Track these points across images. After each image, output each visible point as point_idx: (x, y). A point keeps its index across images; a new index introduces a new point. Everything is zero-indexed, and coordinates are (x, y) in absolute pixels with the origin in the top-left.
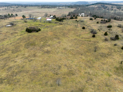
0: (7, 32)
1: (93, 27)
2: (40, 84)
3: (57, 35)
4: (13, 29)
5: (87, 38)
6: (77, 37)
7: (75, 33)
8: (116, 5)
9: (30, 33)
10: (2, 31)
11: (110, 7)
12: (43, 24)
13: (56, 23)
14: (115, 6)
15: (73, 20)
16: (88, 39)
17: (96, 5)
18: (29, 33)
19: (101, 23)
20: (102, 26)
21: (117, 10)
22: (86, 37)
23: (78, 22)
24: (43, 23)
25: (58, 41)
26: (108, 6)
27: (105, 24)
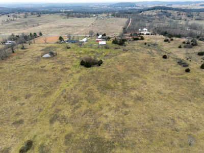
0: (53, 68)
1: (177, 54)
2: (165, 145)
3: (133, 71)
4: (58, 62)
5: (179, 74)
6: (164, 73)
7: (156, 65)
8: (184, 10)
9: (89, 68)
10: (44, 67)
11: (175, 13)
12: (97, 51)
13: (116, 48)
14: (184, 13)
15: (139, 43)
16: (181, 75)
17: (154, 10)
18: (87, 69)
19: (185, 47)
20: (189, 52)
21: (188, 19)
22: (177, 72)
23: (149, 46)
24: (96, 48)
25: (140, 80)
26: (172, 11)
27: (191, 49)
